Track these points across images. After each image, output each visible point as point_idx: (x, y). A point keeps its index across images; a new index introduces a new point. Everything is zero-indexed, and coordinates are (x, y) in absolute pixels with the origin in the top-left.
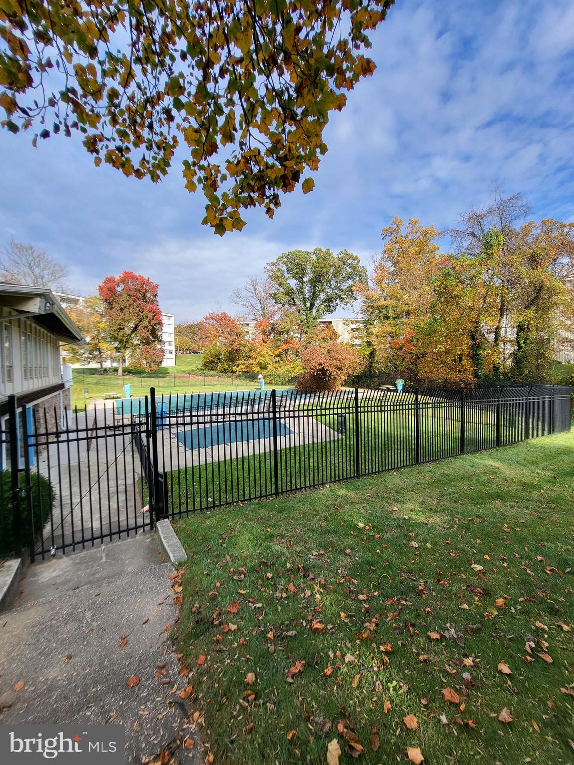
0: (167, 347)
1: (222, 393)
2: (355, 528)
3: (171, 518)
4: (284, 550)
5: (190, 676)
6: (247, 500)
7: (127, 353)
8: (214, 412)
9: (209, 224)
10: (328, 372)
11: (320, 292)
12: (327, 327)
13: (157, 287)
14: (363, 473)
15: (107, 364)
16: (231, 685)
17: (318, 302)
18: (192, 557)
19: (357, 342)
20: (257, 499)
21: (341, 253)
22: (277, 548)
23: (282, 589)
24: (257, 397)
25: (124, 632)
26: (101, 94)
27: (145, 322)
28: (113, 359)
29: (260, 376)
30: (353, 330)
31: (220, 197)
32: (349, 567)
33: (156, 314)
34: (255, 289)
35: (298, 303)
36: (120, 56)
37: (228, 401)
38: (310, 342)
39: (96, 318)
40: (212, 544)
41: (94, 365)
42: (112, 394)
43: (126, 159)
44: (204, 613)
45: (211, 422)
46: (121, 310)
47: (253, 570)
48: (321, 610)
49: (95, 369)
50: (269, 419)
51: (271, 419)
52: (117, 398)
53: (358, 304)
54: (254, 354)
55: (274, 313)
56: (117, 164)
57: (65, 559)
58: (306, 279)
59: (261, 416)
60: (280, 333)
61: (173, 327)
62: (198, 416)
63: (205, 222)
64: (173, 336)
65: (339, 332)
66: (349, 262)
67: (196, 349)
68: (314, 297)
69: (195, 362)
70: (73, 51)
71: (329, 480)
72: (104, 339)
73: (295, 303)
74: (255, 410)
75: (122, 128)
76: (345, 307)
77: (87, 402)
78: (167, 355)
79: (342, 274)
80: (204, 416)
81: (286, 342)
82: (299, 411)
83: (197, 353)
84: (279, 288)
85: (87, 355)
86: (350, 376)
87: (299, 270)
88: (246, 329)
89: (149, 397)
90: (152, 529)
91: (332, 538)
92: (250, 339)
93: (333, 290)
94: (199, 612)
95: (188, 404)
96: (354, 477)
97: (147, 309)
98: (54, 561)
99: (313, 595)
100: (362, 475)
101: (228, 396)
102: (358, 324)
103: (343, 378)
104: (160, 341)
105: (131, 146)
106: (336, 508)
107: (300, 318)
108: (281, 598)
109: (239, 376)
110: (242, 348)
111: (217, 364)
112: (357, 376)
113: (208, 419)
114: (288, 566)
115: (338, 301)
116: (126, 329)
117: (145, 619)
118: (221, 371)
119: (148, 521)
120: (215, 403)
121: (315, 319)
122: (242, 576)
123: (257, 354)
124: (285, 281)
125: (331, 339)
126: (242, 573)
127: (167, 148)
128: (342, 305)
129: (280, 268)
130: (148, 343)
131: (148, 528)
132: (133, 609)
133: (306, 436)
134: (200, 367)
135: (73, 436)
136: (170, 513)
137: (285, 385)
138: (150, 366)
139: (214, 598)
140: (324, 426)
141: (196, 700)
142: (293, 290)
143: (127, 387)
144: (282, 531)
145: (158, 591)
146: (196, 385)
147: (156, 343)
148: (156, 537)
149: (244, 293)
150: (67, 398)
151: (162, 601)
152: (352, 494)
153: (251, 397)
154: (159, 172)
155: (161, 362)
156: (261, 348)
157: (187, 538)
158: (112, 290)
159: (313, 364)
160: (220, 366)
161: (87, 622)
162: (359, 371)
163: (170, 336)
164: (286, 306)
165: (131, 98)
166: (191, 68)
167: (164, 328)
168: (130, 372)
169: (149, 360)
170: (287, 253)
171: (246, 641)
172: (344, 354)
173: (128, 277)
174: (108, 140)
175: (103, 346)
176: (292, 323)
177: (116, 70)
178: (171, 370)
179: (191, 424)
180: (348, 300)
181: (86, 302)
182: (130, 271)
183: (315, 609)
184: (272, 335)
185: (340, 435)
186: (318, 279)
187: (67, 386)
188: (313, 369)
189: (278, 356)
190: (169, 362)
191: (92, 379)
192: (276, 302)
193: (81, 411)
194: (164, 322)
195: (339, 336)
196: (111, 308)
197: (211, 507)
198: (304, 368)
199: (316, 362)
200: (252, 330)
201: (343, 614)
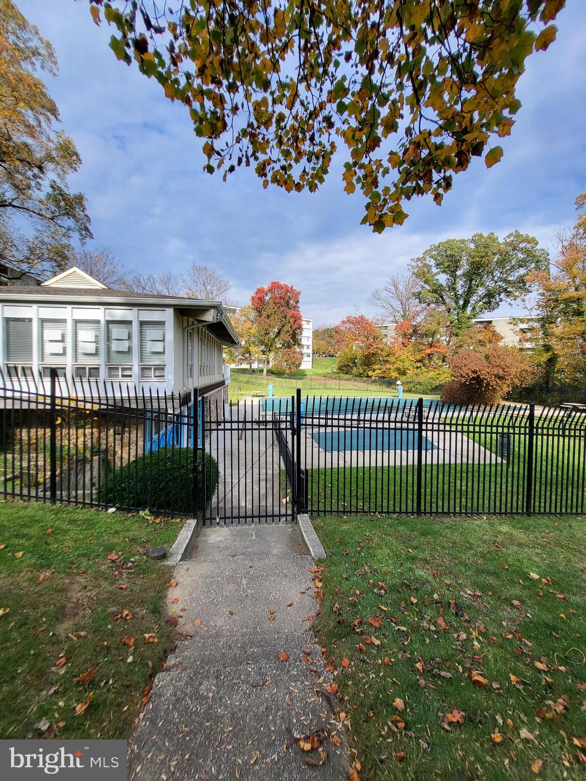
0: (305, 351)
1: (358, 398)
2: (527, 578)
3: (309, 513)
4: (430, 578)
5: (335, 673)
6: (385, 512)
7: (271, 356)
8: (349, 416)
9: (368, 223)
10: (485, 381)
11: (478, 286)
12: (486, 328)
13: (299, 293)
14: (537, 511)
15: (255, 366)
16: (378, 702)
17: (474, 298)
18: (331, 556)
19: (528, 345)
20: (396, 515)
21: (511, 235)
22: (420, 573)
23: (430, 620)
24: (395, 405)
25: (273, 607)
26: (271, 122)
27: (287, 328)
28: (260, 361)
29: (399, 382)
30: (523, 331)
31: (381, 193)
32: (518, 622)
33: (297, 319)
34: (397, 288)
35: (447, 301)
36: (288, 81)
37: (363, 407)
38: (460, 346)
39: (249, 325)
40: (350, 549)
41: (245, 366)
42: (258, 392)
43: (288, 176)
44: (344, 615)
45: (345, 427)
46: (268, 316)
47: (394, 589)
48: (481, 661)
49: (246, 369)
50: (414, 430)
51: (416, 430)
52: (262, 396)
53: (534, 297)
54: (392, 359)
55: (417, 314)
56: (280, 183)
57: (225, 528)
58: (459, 273)
59: (399, 425)
60: (423, 336)
61: (311, 331)
62: (332, 419)
63: (364, 222)
64: (311, 339)
65: (502, 334)
66: (521, 245)
67: (332, 353)
68: (470, 292)
69: (331, 366)
70: (252, 91)
71: (486, 511)
72: (254, 343)
73: (444, 300)
74: (392, 418)
75: (285, 148)
76: (513, 302)
77: (240, 397)
78: (305, 359)
79: (510, 261)
80: (339, 419)
81: (431, 345)
82: (445, 424)
83: (333, 356)
84: (424, 285)
85: (240, 357)
86: (515, 387)
87: (450, 264)
88: (384, 332)
89: (295, 397)
90: (293, 520)
91: (491, 580)
92: (389, 343)
93: (496, 282)
94: (340, 614)
95: (323, 407)
96: (522, 514)
97: (289, 315)
98: (218, 528)
99: (469, 640)
100: (534, 513)
101: (364, 401)
102: (531, 323)
103: (506, 389)
104: (299, 344)
105: (293, 163)
106: (497, 546)
107: (450, 318)
108: (429, 629)
109: (375, 381)
110: (380, 352)
111: (352, 368)
112: (526, 389)
113: (342, 423)
114: (436, 596)
115: (503, 296)
116: (271, 334)
117: (289, 602)
118: (356, 376)
119: (289, 512)
120: (350, 407)
121: (469, 318)
122: (383, 591)
123: (396, 358)
124: (433, 276)
125: (490, 342)
126: (382, 588)
127: (325, 156)
128: (509, 300)
129: (427, 262)
130: (289, 347)
131: (289, 518)
132: (279, 590)
133: (453, 453)
134: (335, 370)
135: (228, 426)
136: (309, 508)
137: (427, 394)
138: (290, 368)
139: (354, 605)
140: (477, 445)
141: (341, 700)
142: (442, 286)
143: (270, 387)
144: (427, 555)
145: (300, 580)
146: (331, 389)
147: (296, 346)
148: (296, 528)
149: (384, 294)
150: (226, 393)
151: (303, 591)
152: (520, 535)
153: (389, 404)
154: (316, 182)
155: (300, 364)
156: (400, 353)
157: (325, 537)
158: (261, 299)
159: (465, 371)
160: (355, 371)
161: (243, 588)
162: (529, 381)
163: (308, 340)
164: (433, 306)
165: (295, 118)
166: (354, 67)
167: (303, 333)
168: (272, 373)
169: (289, 363)
170: (437, 245)
171: (391, 661)
172: (509, 361)
173: (275, 286)
174: (274, 162)
175: (253, 349)
176: (439, 324)
177: (284, 95)
178: (308, 373)
179: (326, 426)
180: (517, 294)
181: (242, 311)
182: (276, 281)
183: (473, 658)
184: (413, 338)
185: (499, 459)
186: (477, 270)
187: (227, 383)
188: (464, 377)
189: (420, 361)
190: (306, 365)
191: (244, 378)
192: (420, 302)
193: (235, 405)
194: (303, 327)
195: (503, 338)
196: (261, 316)
197: (347, 512)
198: (452, 375)
199: (469, 369)
200: (391, 333)
201: (513, 678)
